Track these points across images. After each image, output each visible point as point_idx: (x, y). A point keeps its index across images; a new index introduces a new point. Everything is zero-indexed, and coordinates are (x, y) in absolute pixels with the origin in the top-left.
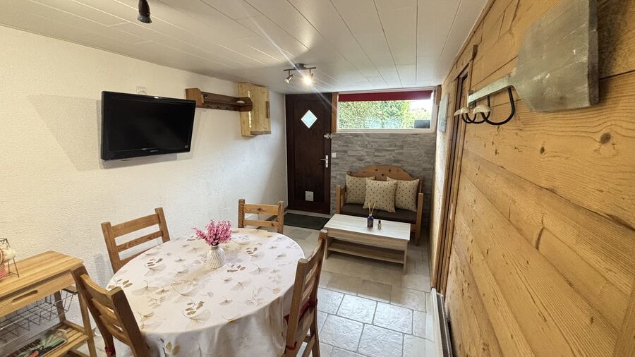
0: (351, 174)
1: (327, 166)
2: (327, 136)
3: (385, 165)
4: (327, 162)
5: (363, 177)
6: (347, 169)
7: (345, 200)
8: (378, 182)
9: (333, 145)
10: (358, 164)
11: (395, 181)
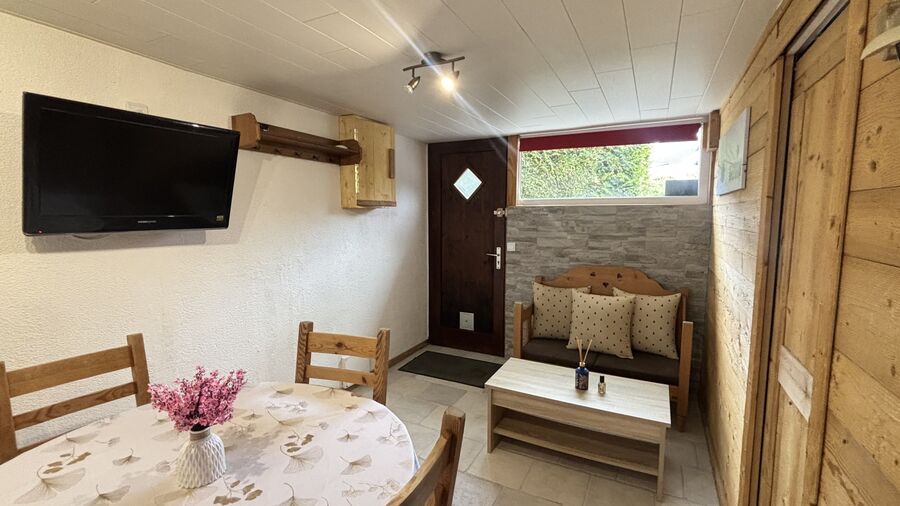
0: (542, 281)
1: (498, 266)
2: (498, 213)
3: (610, 265)
4: (499, 259)
5: (566, 287)
6: (537, 273)
7: (531, 330)
8: (597, 298)
9: (509, 229)
10: (556, 264)
11: (631, 297)
